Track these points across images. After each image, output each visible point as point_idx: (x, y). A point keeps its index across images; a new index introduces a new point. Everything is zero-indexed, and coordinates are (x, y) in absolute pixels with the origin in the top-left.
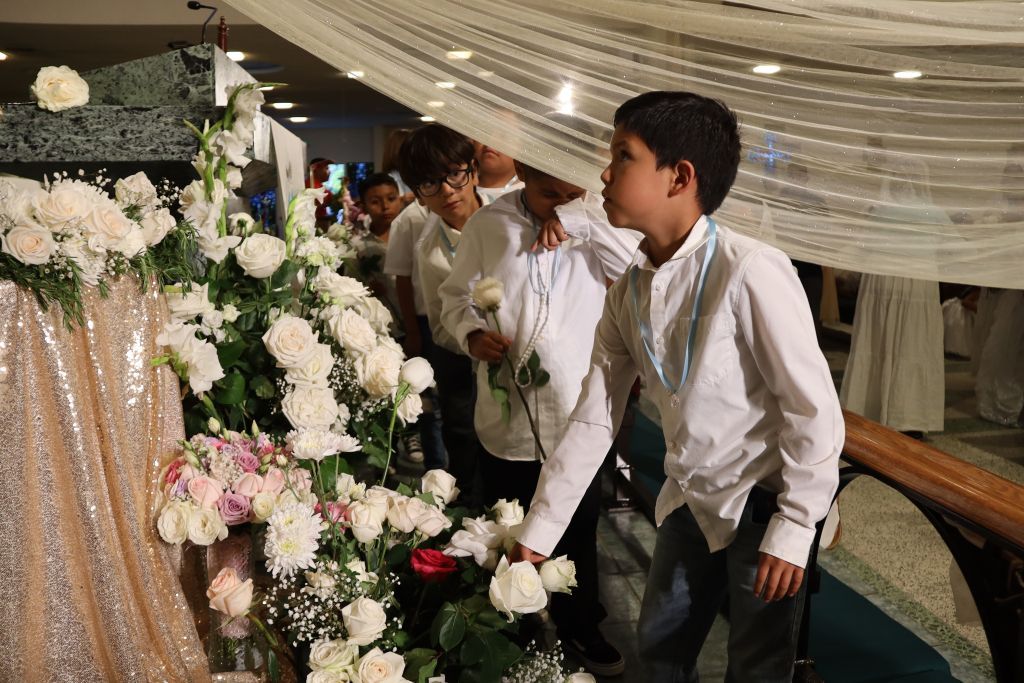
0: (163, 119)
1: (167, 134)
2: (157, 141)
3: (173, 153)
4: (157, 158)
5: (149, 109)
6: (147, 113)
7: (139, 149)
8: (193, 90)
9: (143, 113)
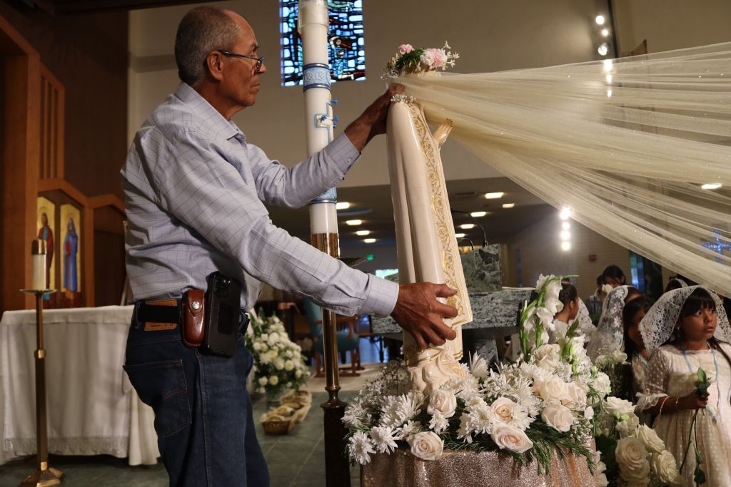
0: (495, 301)
1: (498, 310)
2: (491, 315)
3: (501, 322)
4: (491, 325)
5: (486, 295)
6: (485, 298)
7: (480, 320)
8: (487, 274)
9: (482, 297)
